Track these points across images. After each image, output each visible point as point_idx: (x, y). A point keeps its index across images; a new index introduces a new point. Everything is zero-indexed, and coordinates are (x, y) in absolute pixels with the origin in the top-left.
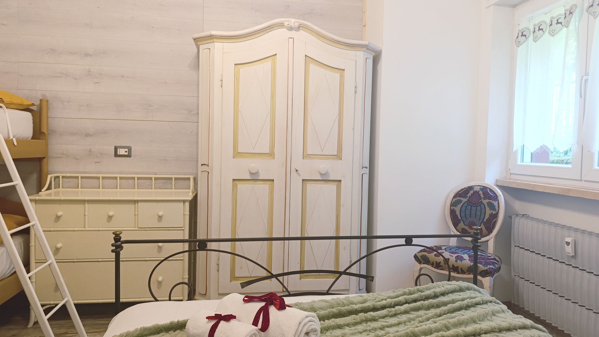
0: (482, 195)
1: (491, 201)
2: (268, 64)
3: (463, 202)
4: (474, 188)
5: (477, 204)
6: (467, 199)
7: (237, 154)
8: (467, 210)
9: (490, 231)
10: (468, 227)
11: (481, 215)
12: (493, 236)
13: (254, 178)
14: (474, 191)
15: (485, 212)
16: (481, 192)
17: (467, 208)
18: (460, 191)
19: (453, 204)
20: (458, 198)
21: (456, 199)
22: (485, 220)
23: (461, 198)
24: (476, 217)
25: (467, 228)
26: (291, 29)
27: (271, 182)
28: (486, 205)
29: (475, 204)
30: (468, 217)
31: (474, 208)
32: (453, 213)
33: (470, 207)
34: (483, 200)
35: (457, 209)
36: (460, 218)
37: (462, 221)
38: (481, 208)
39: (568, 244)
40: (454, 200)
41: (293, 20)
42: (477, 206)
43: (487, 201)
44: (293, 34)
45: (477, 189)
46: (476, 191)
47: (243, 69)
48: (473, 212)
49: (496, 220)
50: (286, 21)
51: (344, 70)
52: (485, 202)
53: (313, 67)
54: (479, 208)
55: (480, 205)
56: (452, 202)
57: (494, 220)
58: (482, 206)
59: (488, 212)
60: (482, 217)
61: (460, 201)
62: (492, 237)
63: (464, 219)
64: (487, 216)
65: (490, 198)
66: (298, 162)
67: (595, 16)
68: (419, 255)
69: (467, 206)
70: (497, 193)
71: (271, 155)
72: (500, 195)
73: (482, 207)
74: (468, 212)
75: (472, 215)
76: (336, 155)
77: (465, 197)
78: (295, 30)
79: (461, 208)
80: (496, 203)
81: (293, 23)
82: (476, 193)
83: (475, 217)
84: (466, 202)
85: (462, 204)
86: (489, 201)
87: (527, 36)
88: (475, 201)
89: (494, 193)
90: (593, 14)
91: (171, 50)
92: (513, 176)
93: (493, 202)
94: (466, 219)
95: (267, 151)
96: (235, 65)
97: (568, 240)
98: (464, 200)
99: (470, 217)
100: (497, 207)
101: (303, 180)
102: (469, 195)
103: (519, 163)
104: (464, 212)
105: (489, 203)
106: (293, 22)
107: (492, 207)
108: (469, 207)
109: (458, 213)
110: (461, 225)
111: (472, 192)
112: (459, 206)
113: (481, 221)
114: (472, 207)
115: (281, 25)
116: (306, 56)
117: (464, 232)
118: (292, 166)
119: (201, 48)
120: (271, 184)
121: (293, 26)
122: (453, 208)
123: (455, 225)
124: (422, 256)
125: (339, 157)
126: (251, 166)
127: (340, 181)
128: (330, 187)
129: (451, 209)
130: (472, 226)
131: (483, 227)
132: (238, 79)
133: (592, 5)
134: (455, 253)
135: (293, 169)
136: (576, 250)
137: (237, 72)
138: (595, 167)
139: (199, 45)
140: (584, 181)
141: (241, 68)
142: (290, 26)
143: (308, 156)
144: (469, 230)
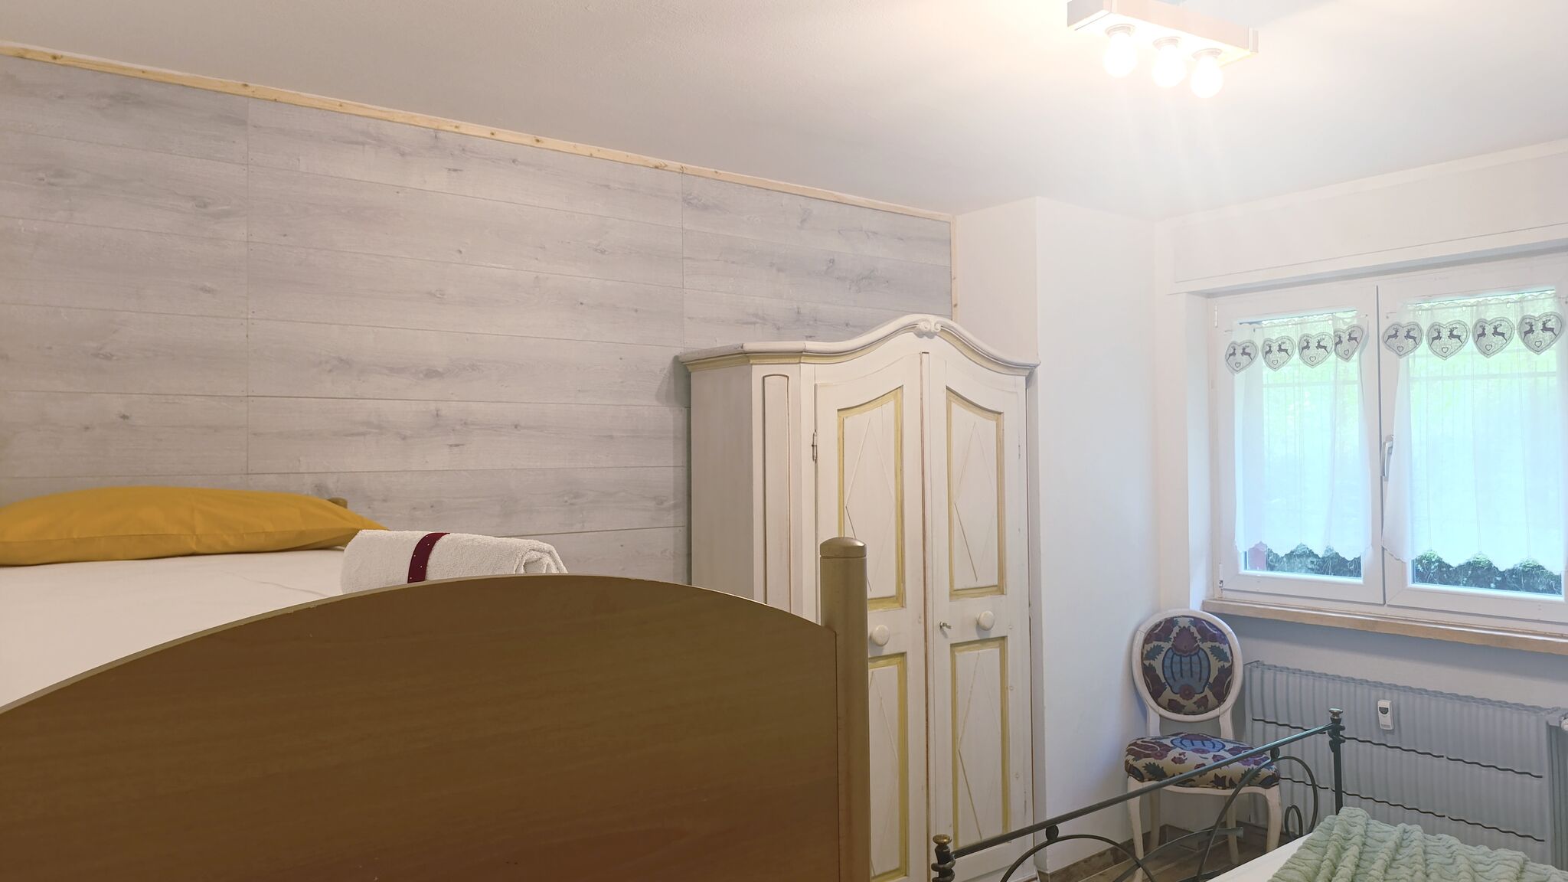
0: (1196, 634)
1: (1217, 644)
2: (890, 406)
3: (1165, 650)
4: (1177, 621)
5: (1191, 652)
6: (1171, 643)
8: (1174, 665)
9: (1221, 698)
10: (1181, 696)
11: (1201, 671)
12: (1227, 708)
14: (1180, 627)
15: (1210, 665)
16: (1193, 629)
17: (1174, 660)
18: (1152, 630)
19: (1147, 656)
20: (1156, 643)
21: (1151, 645)
22: (1211, 680)
23: (1160, 643)
24: (1192, 675)
25: (1177, 697)
26: (921, 334)
27: (899, 659)
28: (1209, 653)
29: (1187, 652)
30: (1178, 676)
31: (1186, 660)
32: (1148, 671)
33: (1179, 658)
34: (1200, 644)
35: (1157, 664)
36: (1163, 681)
37: (1168, 686)
38: (1199, 658)
39: (1384, 711)
40: (1148, 647)
41: (933, 319)
42: (1191, 656)
43: (1210, 644)
44: (925, 343)
45: (1184, 622)
46: (1184, 627)
47: (851, 420)
48: (1186, 667)
49: (1231, 680)
50: (923, 320)
51: (1000, 413)
52: (1206, 646)
53: (957, 408)
54: (1195, 659)
55: (1197, 654)
56: (1145, 652)
57: (1228, 680)
58: (1201, 653)
59: (1216, 665)
60: (1204, 676)
61: (1159, 649)
62: (1227, 710)
63: (1171, 681)
64: (1214, 674)
65: (1213, 638)
66: (943, 609)
67: (1401, 353)
68: (1140, 764)
69: (1172, 658)
70: (1221, 629)
71: (899, 598)
72: (1229, 633)
73: (1201, 657)
74: (1176, 668)
75: (1183, 672)
76: (996, 586)
77: (1167, 640)
78: (927, 336)
79: (1163, 661)
80: (1225, 648)
81: (933, 324)
82: (1183, 630)
83: (1189, 675)
84: (1171, 651)
85: (1163, 653)
86: (1213, 644)
87: (1252, 356)
88: (1185, 647)
89: (1218, 629)
90: (1395, 348)
92: (1227, 594)
93: (1222, 646)
94: (1175, 680)
95: (892, 592)
96: (839, 410)
97: (1383, 704)
98: (1166, 646)
99: (1182, 676)
100: (1229, 655)
101: (952, 645)
102: (1173, 635)
103: (1242, 571)
104: (1170, 669)
105: (1212, 649)
106: (931, 322)
107: (1221, 655)
108: (1176, 659)
109: (1159, 672)
110: (1168, 694)
111: (1176, 630)
112: (1160, 657)
113: (1203, 682)
114: (1183, 659)
115: (911, 327)
116: (948, 388)
117: (1173, 707)
118: (936, 618)
119: (758, 371)
120: (900, 662)
121: (933, 330)
122: (1147, 663)
123: (1156, 695)
124: (1147, 767)
125: (999, 589)
126: (877, 629)
127: (1004, 638)
128: (992, 652)
129: (1143, 665)
130: (1188, 693)
131: (1207, 692)
132: (841, 440)
133: (1395, 336)
134: (1204, 752)
135: (937, 623)
136: (1396, 720)
137: (842, 425)
138: (1411, 585)
139: (752, 364)
140: (1389, 606)
141: (847, 417)
142: (928, 330)
143: (955, 593)
144: (1182, 702)
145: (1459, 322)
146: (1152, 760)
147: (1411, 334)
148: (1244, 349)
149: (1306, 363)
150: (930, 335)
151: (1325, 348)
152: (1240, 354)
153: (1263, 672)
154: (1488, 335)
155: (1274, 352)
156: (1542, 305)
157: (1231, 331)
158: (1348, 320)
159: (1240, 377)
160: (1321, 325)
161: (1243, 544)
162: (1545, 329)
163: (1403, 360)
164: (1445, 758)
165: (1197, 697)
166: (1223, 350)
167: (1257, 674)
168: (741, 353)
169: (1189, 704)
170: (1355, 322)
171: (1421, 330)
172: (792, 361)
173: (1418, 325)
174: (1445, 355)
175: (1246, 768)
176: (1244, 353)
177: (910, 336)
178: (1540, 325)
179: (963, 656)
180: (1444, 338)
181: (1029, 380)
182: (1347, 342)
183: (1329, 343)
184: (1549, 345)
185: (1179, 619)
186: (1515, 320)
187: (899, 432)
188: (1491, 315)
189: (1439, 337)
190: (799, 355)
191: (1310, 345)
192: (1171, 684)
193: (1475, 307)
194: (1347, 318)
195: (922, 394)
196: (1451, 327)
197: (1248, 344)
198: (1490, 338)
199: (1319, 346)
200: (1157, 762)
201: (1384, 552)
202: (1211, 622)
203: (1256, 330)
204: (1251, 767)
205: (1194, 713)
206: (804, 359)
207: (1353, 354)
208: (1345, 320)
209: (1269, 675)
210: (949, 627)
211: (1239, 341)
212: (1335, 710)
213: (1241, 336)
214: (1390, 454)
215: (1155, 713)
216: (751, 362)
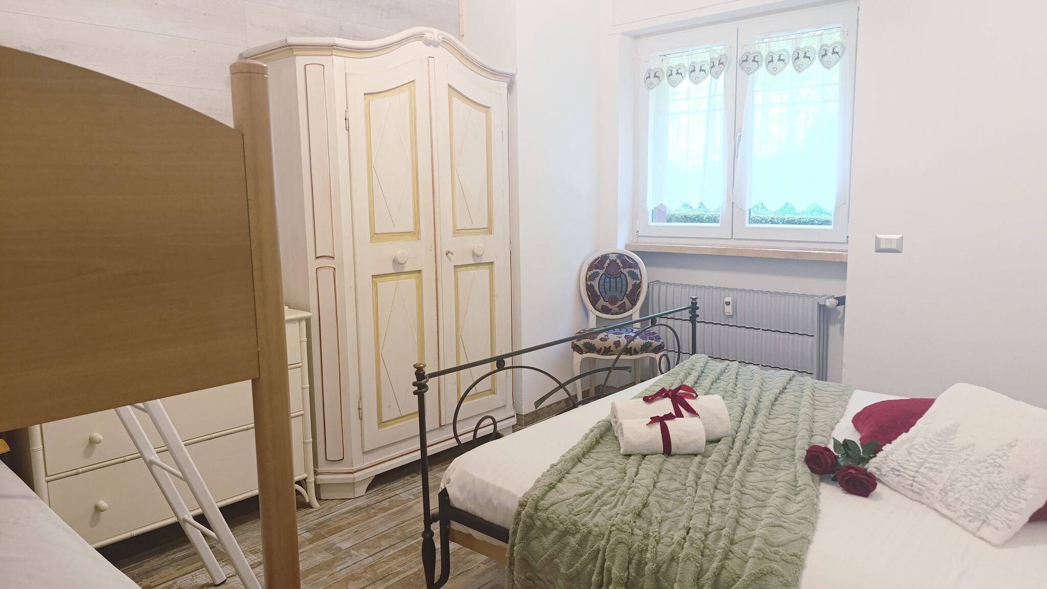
0: (620, 264)
1: (632, 270)
2: (405, 95)
3: (600, 275)
4: (609, 256)
5: (616, 275)
6: (604, 270)
7: (375, 236)
8: (605, 283)
9: (633, 303)
10: (609, 303)
11: (622, 286)
13: (399, 270)
14: (610, 260)
15: (627, 283)
16: (618, 261)
17: (606, 281)
18: (593, 262)
19: (589, 278)
20: (595, 270)
21: (592, 272)
22: (628, 292)
23: (597, 270)
24: (616, 290)
25: (607, 304)
26: (429, 43)
27: (417, 275)
28: (627, 275)
29: (614, 275)
30: (607, 291)
31: (613, 280)
32: (589, 288)
33: (609, 279)
34: (622, 270)
35: (595, 283)
36: (599, 294)
37: (601, 297)
38: (621, 279)
39: (728, 304)
40: (590, 273)
42: (616, 278)
43: (628, 270)
44: (431, 50)
45: (613, 257)
46: (613, 259)
47: (375, 102)
48: (613, 285)
49: (640, 291)
50: (428, 32)
51: (489, 108)
52: (625, 271)
53: (456, 101)
54: (619, 279)
55: (620, 276)
56: (588, 276)
57: (638, 291)
58: (623, 276)
59: (631, 282)
60: (624, 290)
61: (597, 274)
62: (637, 310)
63: (604, 294)
64: (630, 288)
65: (630, 266)
66: (447, 241)
67: (749, 72)
68: (580, 343)
69: (605, 279)
70: (635, 260)
71: (415, 233)
72: (640, 262)
74: (607, 286)
75: (611, 288)
76: (486, 228)
77: (602, 268)
78: (433, 45)
79: (599, 281)
80: (637, 272)
81: (436, 36)
82: (612, 261)
84: (604, 274)
85: (599, 277)
86: (630, 269)
87: (660, 78)
88: (613, 272)
89: (633, 260)
90: (746, 70)
91: (194, 52)
92: (641, 239)
93: (635, 271)
94: (606, 293)
95: (411, 228)
96: (365, 94)
97: (728, 299)
98: (601, 272)
99: (610, 290)
100: (639, 276)
101: (455, 267)
102: (606, 265)
103: (650, 223)
104: (603, 286)
105: (629, 273)
106: (435, 34)
107: (634, 276)
108: (607, 280)
109: (596, 289)
110: (601, 302)
111: (608, 261)
112: (597, 279)
113: (623, 294)
114: (611, 279)
115: (420, 36)
116: (449, 86)
117: (605, 310)
118: (444, 246)
119: (301, 61)
120: (418, 277)
121: (436, 39)
122: (589, 283)
123: (594, 303)
124: (585, 345)
125: (489, 230)
126: (399, 252)
127: (492, 263)
128: (484, 272)
129: (587, 284)
130: (613, 301)
131: (626, 300)
132: (368, 117)
133: (746, 60)
134: (620, 334)
135: (444, 252)
136: (735, 309)
137: (368, 105)
138: (747, 225)
139: (295, 55)
140: (734, 239)
141: (371, 100)
142: (432, 39)
143: (457, 232)
144: (610, 306)
145: (784, 50)
146: (588, 340)
147: (756, 59)
148: (655, 73)
149: (692, 81)
150: (435, 44)
151: (704, 71)
152: (654, 76)
153: (660, 286)
154: (800, 57)
155: (674, 75)
156: (834, 37)
157: (648, 61)
158: (719, 51)
159: (653, 93)
160: (703, 56)
161: (651, 206)
162: (834, 53)
163: (751, 76)
164: (761, 329)
165: (619, 303)
166: (643, 75)
167: (656, 288)
168: (286, 46)
169: (614, 308)
170: (723, 52)
171: (762, 57)
172: (326, 53)
173: (760, 53)
174: (775, 73)
175: (644, 341)
176: (655, 76)
177: (419, 44)
178: (831, 50)
179: (462, 273)
180: (774, 61)
181: (511, 87)
182: (717, 65)
183: (707, 67)
184: (836, 63)
185: (610, 255)
186: (816, 47)
187: (413, 115)
188: (803, 44)
189: (772, 61)
190: (332, 47)
191: (696, 69)
192: (604, 296)
193: (794, 40)
194: (719, 50)
195: (429, 88)
196: (779, 53)
197: (658, 70)
198: (802, 60)
199: (701, 70)
200: (591, 341)
201: (734, 205)
202: (630, 256)
203: (664, 60)
204: (647, 341)
205: (617, 314)
206: (335, 52)
207: (721, 74)
208: (718, 51)
209: (663, 288)
210: (452, 254)
211: (652, 68)
212: (694, 297)
213: (654, 65)
214: (739, 140)
215: (593, 314)
216: (295, 53)
